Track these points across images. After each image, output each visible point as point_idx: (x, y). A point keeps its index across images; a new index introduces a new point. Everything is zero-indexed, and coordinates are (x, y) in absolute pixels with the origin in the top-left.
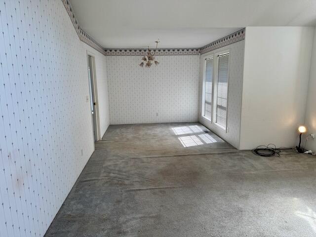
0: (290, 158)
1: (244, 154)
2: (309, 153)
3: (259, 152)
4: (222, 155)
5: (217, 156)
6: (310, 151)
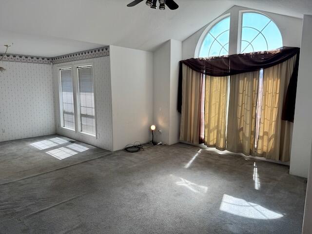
0: (151, 150)
1: (119, 154)
2: (161, 144)
3: (128, 150)
4: (102, 159)
5: (99, 161)
6: (161, 143)
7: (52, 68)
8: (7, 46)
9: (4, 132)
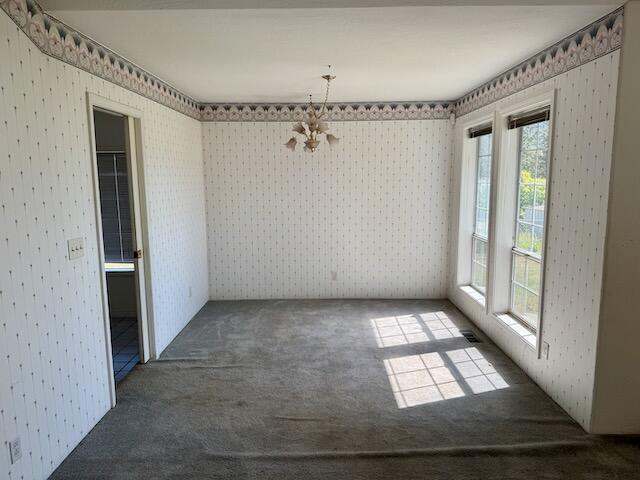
7: (453, 127)
8: (328, 78)
9: (334, 277)
